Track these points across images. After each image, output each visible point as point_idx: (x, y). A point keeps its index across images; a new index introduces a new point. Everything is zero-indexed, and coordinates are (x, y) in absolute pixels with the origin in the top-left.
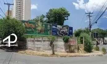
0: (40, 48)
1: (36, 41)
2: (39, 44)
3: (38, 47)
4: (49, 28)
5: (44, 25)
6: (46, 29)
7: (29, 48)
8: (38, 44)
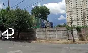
0: (53, 37)
1: (48, 31)
2: (52, 34)
3: (50, 37)
4: (39, 22)
5: (36, 19)
6: (38, 23)
7: (38, 38)
8: (50, 34)
